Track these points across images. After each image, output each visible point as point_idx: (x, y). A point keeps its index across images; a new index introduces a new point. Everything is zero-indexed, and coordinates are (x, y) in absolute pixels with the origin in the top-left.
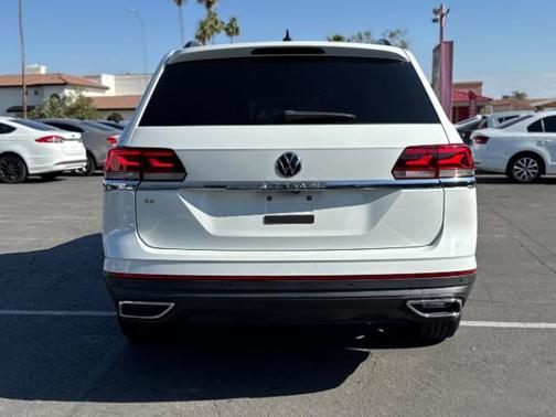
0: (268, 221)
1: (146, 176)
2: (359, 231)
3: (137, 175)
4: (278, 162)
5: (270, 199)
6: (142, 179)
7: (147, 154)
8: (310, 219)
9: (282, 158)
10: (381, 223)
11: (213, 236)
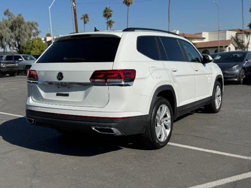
0: (58, 95)
2: (81, 100)
5: (59, 87)
8: (67, 95)
11: (44, 99)
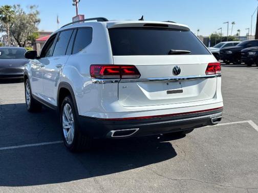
1: (123, 77)
3: (119, 76)
4: (173, 70)
5: (168, 84)
6: (121, 78)
7: (122, 67)
8: (181, 91)
9: (175, 68)
10: (202, 91)
11: (150, 100)
